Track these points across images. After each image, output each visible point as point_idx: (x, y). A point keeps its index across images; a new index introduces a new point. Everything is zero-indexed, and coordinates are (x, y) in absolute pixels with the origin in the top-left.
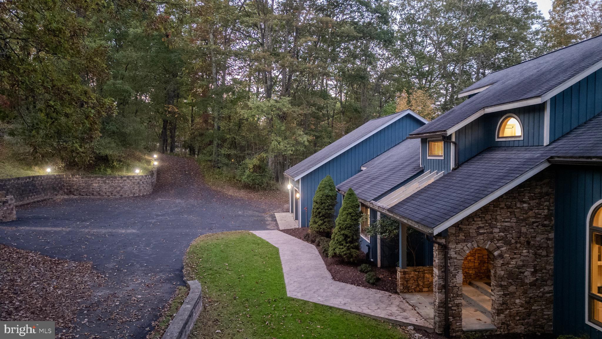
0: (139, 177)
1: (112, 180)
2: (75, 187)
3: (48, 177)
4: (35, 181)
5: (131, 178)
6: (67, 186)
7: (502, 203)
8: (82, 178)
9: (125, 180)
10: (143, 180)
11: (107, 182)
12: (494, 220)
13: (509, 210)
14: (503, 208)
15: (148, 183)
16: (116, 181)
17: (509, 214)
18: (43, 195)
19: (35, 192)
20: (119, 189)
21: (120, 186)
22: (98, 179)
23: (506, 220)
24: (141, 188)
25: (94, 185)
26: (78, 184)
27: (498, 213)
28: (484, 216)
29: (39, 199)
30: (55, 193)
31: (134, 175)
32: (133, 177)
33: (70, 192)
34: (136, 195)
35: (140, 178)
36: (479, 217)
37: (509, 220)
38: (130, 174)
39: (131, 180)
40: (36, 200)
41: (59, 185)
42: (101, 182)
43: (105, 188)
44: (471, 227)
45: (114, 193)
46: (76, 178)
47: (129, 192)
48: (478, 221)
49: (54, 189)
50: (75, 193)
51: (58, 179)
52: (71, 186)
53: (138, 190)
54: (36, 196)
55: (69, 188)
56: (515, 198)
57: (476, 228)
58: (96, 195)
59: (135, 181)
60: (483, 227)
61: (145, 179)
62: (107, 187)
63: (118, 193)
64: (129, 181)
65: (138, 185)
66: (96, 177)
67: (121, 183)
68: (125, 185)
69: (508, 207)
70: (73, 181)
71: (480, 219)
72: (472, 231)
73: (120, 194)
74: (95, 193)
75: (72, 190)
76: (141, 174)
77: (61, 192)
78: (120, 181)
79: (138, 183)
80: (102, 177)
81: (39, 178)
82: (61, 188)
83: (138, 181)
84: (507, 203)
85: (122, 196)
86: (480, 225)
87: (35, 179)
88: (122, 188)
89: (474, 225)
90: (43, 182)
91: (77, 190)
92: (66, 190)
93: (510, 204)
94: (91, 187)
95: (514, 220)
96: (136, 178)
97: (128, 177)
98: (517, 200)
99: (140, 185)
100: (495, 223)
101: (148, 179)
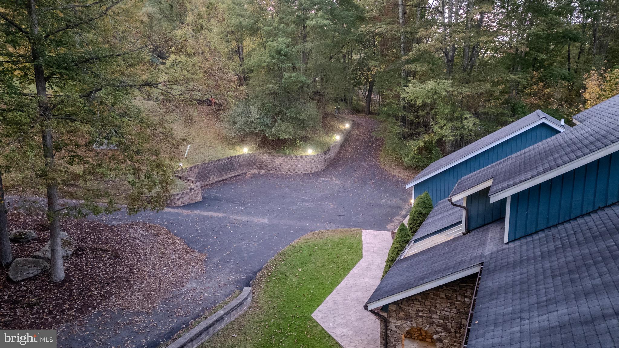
0: (310, 156)
1: (289, 159)
2: (264, 163)
3: (244, 156)
4: (233, 161)
5: (304, 158)
6: (259, 162)
7: (442, 293)
8: (269, 156)
9: (299, 160)
10: (315, 159)
11: (286, 160)
12: (433, 307)
13: (449, 301)
14: (442, 298)
15: (319, 162)
16: (292, 160)
17: (449, 305)
18: (240, 170)
19: (233, 169)
20: (294, 167)
21: (295, 165)
22: (280, 158)
23: (446, 309)
24: (313, 166)
25: (277, 162)
26: (266, 161)
27: (437, 301)
28: (424, 301)
29: (236, 174)
30: (250, 168)
31: (306, 155)
32: (306, 157)
33: (261, 168)
34: (308, 172)
35: (312, 157)
36: (419, 301)
37: (449, 310)
38: (304, 154)
39: (304, 159)
40: (233, 175)
41: (254, 161)
42: (281, 160)
43: (285, 165)
44: (411, 308)
45: (291, 170)
46: (265, 156)
47: (302, 170)
48: (418, 304)
49: (250, 164)
50: (264, 168)
51: (253, 156)
52: (262, 162)
53: (310, 168)
54: (233, 172)
55: (260, 163)
56: (456, 291)
57: (415, 310)
58: (278, 171)
59: (307, 160)
60: (422, 311)
61: (317, 158)
62: (286, 165)
63: (294, 170)
64: (303, 160)
65: (310, 164)
66: (278, 156)
67: (296, 162)
68: (299, 164)
69: (448, 298)
70: (263, 158)
71: (419, 303)
72: (412, 311)
73: (295, 171)
74: (277, 169)
75: (262, 166)
76: (313, 154)
77: (255, 167)
78: (295, 160)
79: (311, 162)
80: (282, 156)
81: (236, 158)
82: (254, 164)
83: (310, 160)
84: (447, 294)
85: (296, 173)
86: (419, 309)
87: (233, 159)
88: (297, 166)
89: (414, 308)
90: (240, 160)
91: (266, 166)
92: (258, 166)
93: (450, 295)
94: (275, 164)
95: (454, 311)
96: (308, 158)
97: (302, 157)
98: (458, 293)
99: (312, 163)
100: (434, 309)
101: (320, 157)
